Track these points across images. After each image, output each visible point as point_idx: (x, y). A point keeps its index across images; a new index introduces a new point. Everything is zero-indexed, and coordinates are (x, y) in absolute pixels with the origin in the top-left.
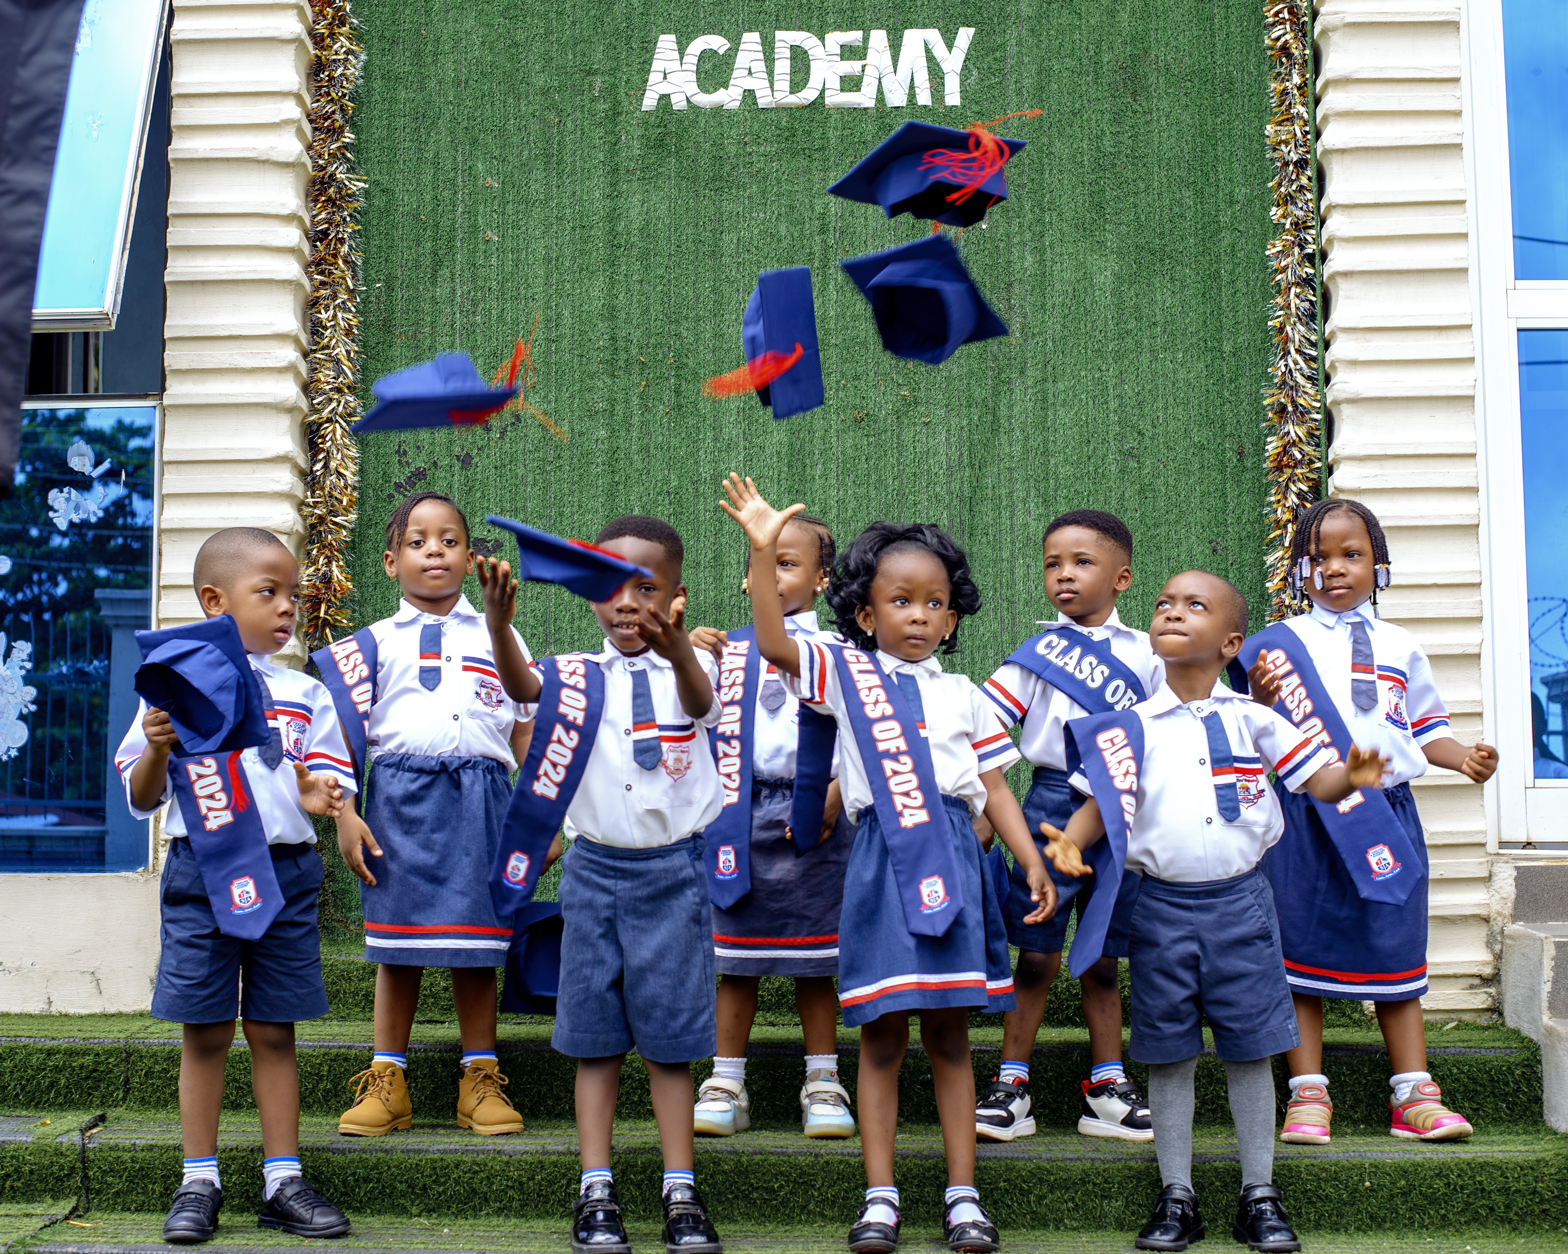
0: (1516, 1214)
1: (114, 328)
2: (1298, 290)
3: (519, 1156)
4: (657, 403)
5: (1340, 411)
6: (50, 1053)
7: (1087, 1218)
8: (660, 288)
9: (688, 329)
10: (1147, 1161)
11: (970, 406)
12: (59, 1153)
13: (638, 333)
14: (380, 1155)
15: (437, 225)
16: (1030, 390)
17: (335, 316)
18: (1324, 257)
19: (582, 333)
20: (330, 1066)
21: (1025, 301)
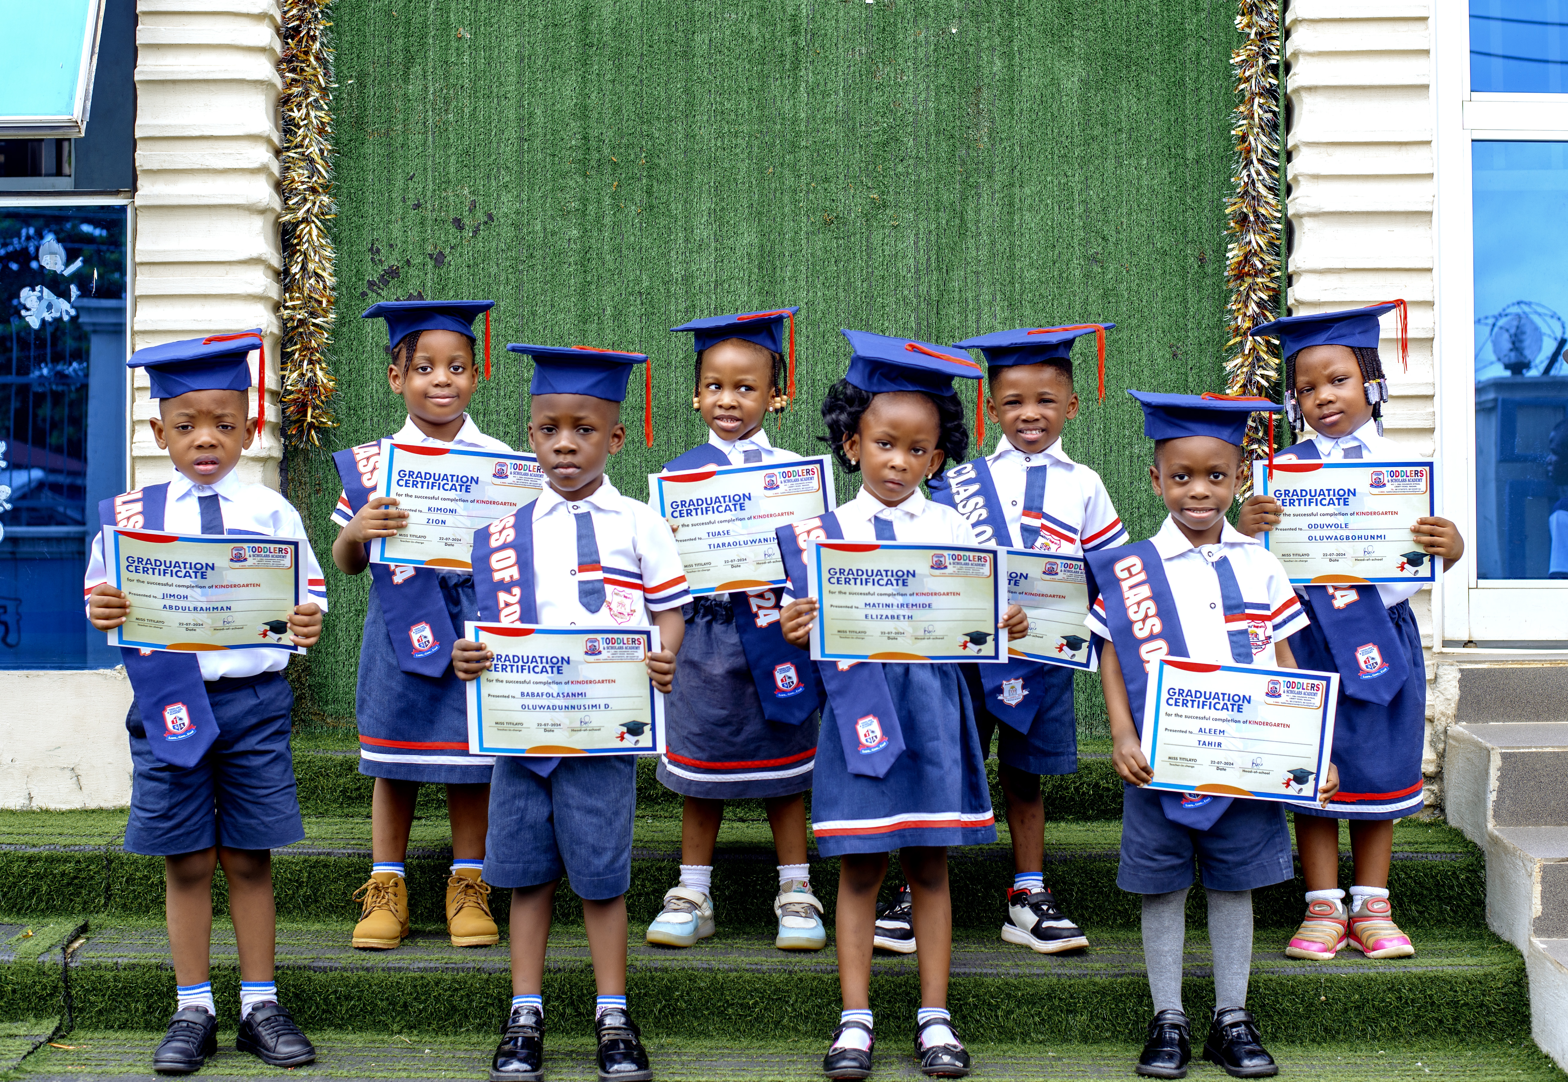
0: (1464, 1026)
1: (83, 135)
2: (1262, 101)
3: (498, 974)
4: (629, 203)
5: (1301, 224)
6: (31, 860)
7: (1052, 1032)
8: (632, 88)
9: (660, 130)
10: (1112, 976)
11: (938, 210)
12: (41, 972)
13: (611, 133)
14: (361, 973)
15: (408, 22)
16: (997, 195)
17: (308, 114)
18: (1288, 68)
19: (554, 132)
20: (310, 873)
21: (993, 105)
